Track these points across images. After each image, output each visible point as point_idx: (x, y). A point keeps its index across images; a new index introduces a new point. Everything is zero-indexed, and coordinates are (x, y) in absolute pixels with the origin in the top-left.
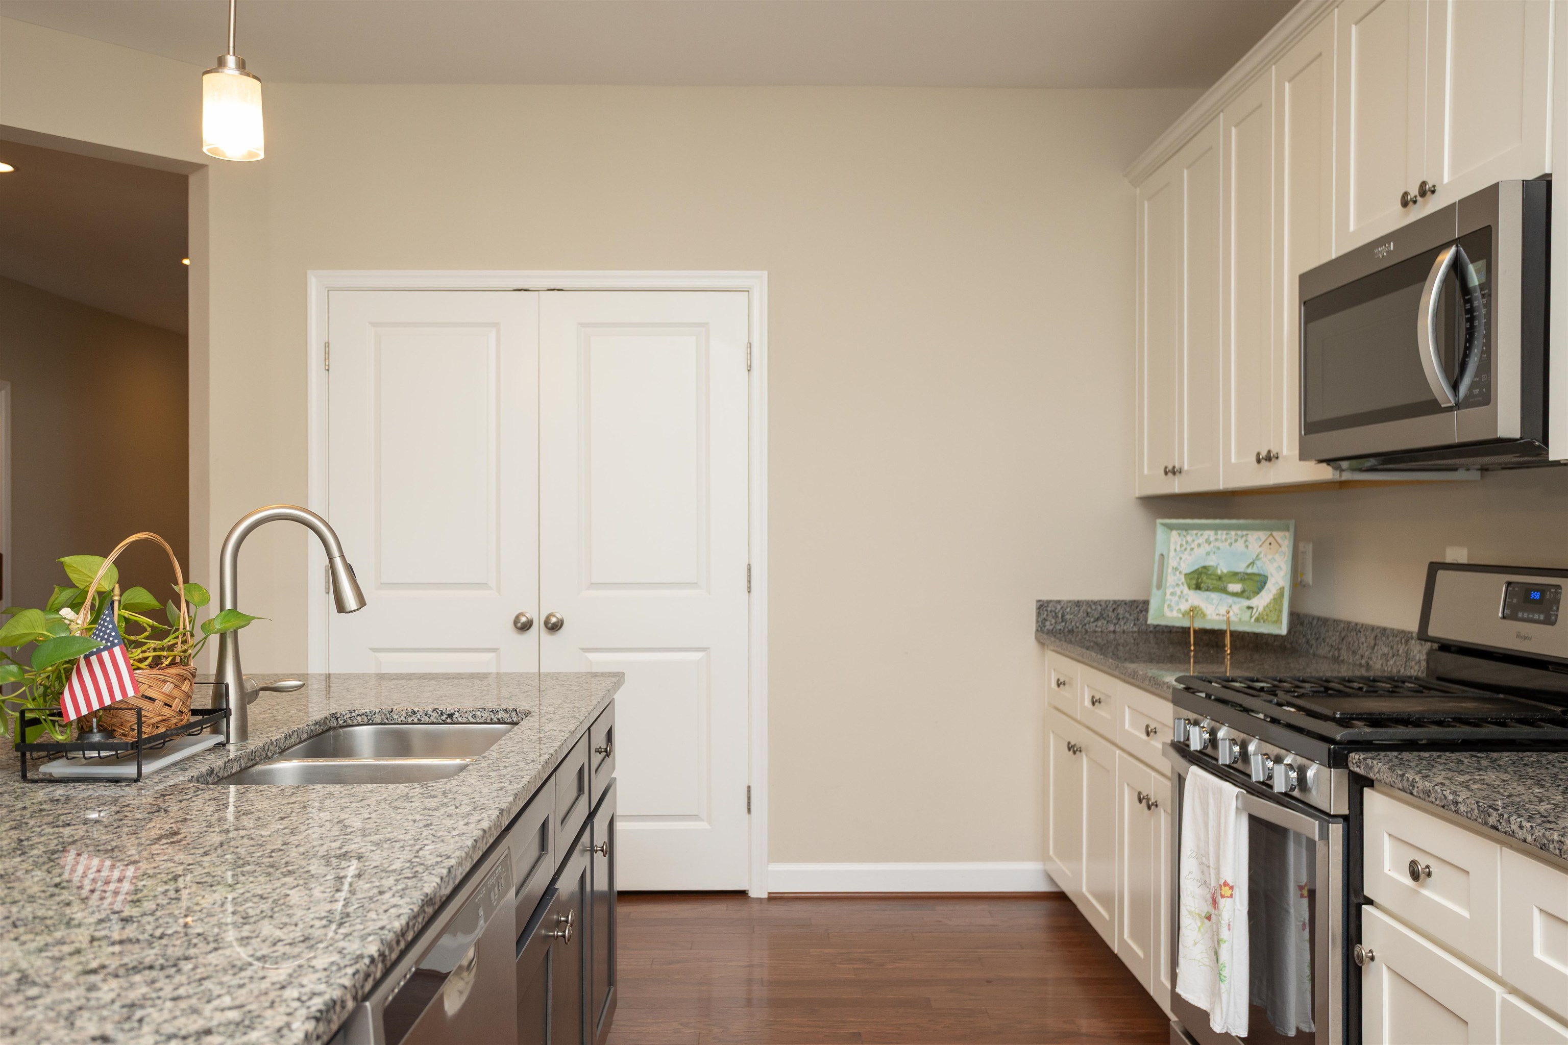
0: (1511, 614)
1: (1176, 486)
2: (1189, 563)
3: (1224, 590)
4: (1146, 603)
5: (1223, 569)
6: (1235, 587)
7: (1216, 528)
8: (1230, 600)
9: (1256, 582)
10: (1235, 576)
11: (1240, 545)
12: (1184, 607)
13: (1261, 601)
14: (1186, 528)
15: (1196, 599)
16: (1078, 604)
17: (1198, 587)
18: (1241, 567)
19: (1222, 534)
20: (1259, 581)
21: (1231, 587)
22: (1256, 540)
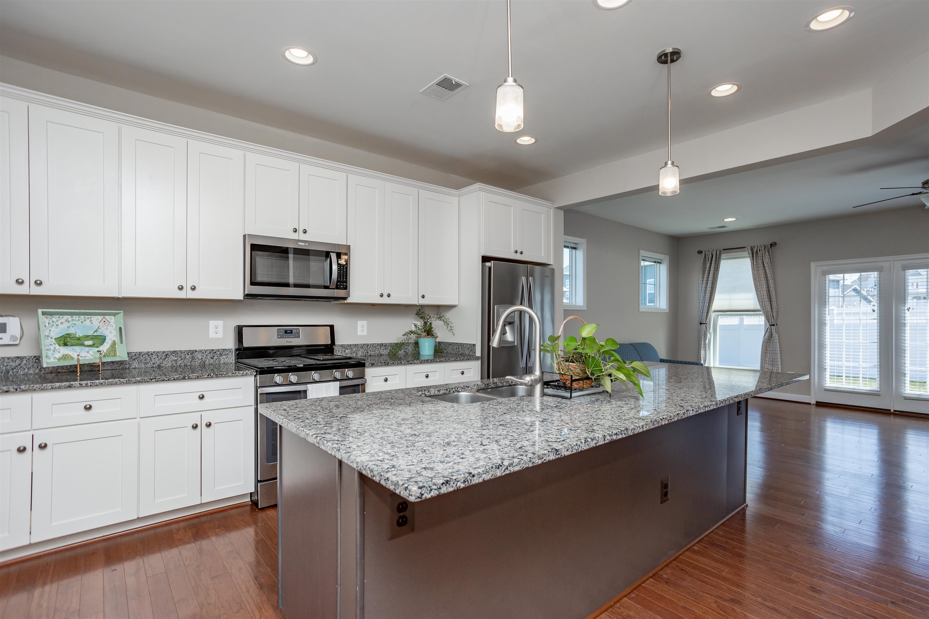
0: (281, 337)
2: (56, 333)
3: (83, 345)
5: (80, 334)
6: (90, 343)
7: (72, 314)
8: (87, 349)
9: (100, 339)
10: (87, 337)
11: (88, 322)
12: (58, 355)
13: (104, 348)
14: (53, 314)
15: (65, 351)
17: (65, 345)
18: (91, 333)
19: (76, 318)
20: (102, 339)
21: (86, 343)
22: (96, 320)
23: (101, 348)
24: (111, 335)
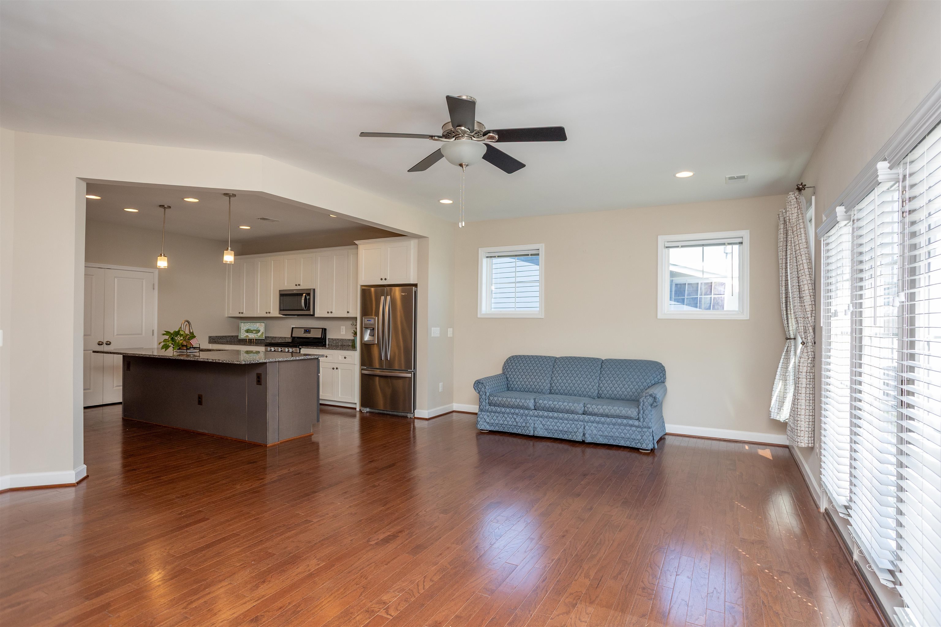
0: (304, 333)
1: (241, 315)
2: (245, 328)
3: (253, 333)
4: (238, 336)
5: (252, 329)
6: (255, 332)
7: (250, 323)
8: (254, 334)
9: (258, 331)
10: (254, 330)
11: (255, 325)
12: (245, 336)
13: (259, 334)
14: (245, 323)
15: (247, 334)
16: (216, 336)
17: (247, 332)
18: (255, 329)
19: (252, 324)
20: (259, 331)
21: (254, 332)
22: (258, 324)
23: (258, 334)
24: (262, 329)
